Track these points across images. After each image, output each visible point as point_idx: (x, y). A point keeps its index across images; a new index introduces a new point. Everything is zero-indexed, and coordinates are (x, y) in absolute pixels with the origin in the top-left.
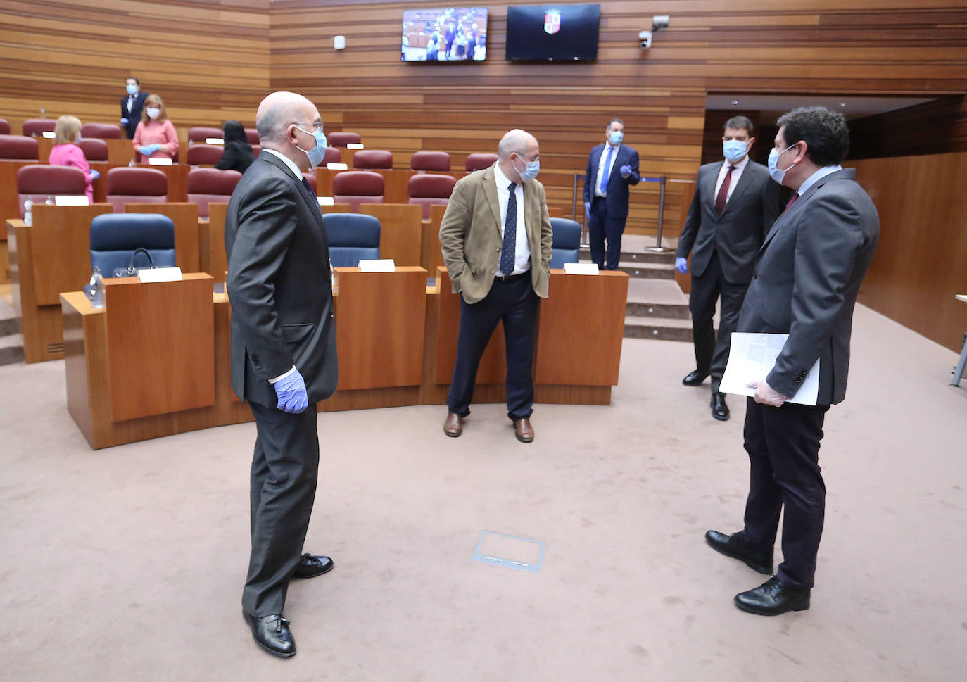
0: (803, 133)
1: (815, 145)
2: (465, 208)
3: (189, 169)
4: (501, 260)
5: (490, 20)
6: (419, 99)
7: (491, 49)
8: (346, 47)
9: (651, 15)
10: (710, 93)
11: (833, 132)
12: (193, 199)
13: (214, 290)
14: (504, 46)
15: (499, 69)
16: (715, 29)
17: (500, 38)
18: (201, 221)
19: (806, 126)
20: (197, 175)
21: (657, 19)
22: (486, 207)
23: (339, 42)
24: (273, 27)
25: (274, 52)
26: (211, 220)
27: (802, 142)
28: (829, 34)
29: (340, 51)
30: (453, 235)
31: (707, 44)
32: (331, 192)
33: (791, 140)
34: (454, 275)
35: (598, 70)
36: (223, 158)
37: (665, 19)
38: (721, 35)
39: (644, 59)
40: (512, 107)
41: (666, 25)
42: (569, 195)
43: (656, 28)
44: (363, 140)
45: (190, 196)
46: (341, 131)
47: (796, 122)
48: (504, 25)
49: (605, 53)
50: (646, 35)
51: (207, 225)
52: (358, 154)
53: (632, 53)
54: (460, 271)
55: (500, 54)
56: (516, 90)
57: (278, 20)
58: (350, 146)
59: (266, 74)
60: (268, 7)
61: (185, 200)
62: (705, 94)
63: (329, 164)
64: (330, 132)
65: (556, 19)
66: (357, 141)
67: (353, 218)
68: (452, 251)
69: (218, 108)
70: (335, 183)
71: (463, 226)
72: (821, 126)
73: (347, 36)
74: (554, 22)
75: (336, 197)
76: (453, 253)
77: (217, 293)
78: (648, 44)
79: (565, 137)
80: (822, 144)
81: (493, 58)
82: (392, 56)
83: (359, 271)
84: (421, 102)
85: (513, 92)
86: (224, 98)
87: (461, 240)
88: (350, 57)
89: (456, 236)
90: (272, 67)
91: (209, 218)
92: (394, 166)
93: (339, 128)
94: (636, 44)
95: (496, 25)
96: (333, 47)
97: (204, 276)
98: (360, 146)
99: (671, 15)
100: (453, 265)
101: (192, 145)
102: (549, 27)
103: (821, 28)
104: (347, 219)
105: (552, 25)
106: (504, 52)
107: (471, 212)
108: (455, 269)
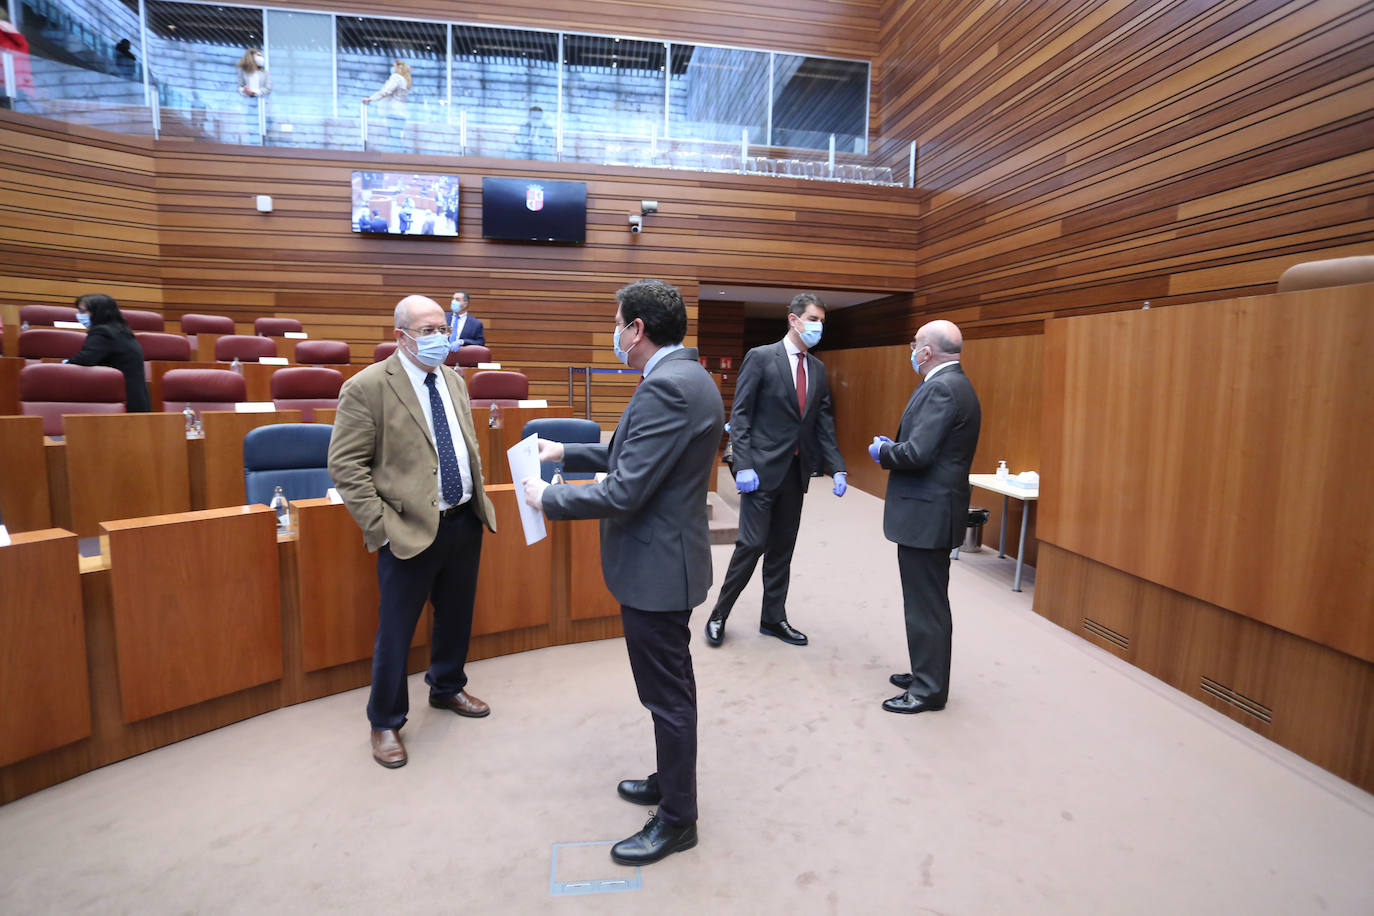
0: (639, 309)
1: (651, 323)
2: (370, 419)
3: (23, 365)
4: (443, 485)
5: (462, 191)
6: (378, 280)
7: (462, 224)
8: (274, 210)
9: (639, 199)
10: (702, 282)
11: (668, 308)
12: (32, 409)
13: (80, 550)
14: (480, 222)
15: (475, 247)
16: (702, 217)
17: (475, 213)
18: (48, 441)
19: (640, 301)
20: (36, 372)
21: (646, 204)
22: (401, 413)
23: (264, 203)
24: (159, 175)
25: (163, 208)
26: (69, 440)
27: (639, 320)
28: (805, 231)
29: (266, 214)
30: (354, 463)
31: (696, 232)
32: (269, 395)
33: (629, 319)
34: (370, 521)
35: (587, 254)
36: (84, 349)
37: (653, 204)
38: (710, 224)
39: (634, 246)
40: (492, 292)
41: (655, 211)
42: (565, 390)
43: (645, 213)
44: (304, 328)
45: (26, 405)
46: (273, 317)
47: (631, 297)
48: (479, 198)
49: (593, 236)
50: (635, 219)
51: (62, 447)
52: (301, 345)
53: (622, 238)
54: (378, 513)
55: (475, 231)
56: (495, 273)
57: (167, 166)
58: (288, 335)
59: (154, 237)
60: (151, 147)
61: (18, 411)
62: (697, 283)
63: (261, 359)
64: (259, 317)
65: (539, 195)
66: (298, 329)
67: (308, 429)
68: (357, 486)
69: (74, 279)
70: (272, 383)
71: (368, 447)
72: (656, 302)
73: (275, 197)
74: (537, 198)
75: (277, 401)
76: (359, 489)
77: (85, 556)
78: (639, 228)
79: (554, 326)
80: (658, 321)
81: (465, 235)
82: (339, 226)
83: (328, 503)
84: (380, 282)
85: (493, 275)
86: (81, 265)
87: (367, 469)
88: (279, 223)
89: (358, 463)
90: (162, 229)
91: (64, 437)
92: (352, 360)
93: (270, 313)
94: (626, 228)
95: (469, 197)
96: (256, 209)
97: (59, 533)
98: (303, 336)
99: (660, 200)
100: (363, 508)
101: (26, 329)
102: (531, 203)
103: (799, 224)
104: (299, 432)
105: (535, 200)
106: (480, 228)
107: (379, 425)
108: (367, 513)
